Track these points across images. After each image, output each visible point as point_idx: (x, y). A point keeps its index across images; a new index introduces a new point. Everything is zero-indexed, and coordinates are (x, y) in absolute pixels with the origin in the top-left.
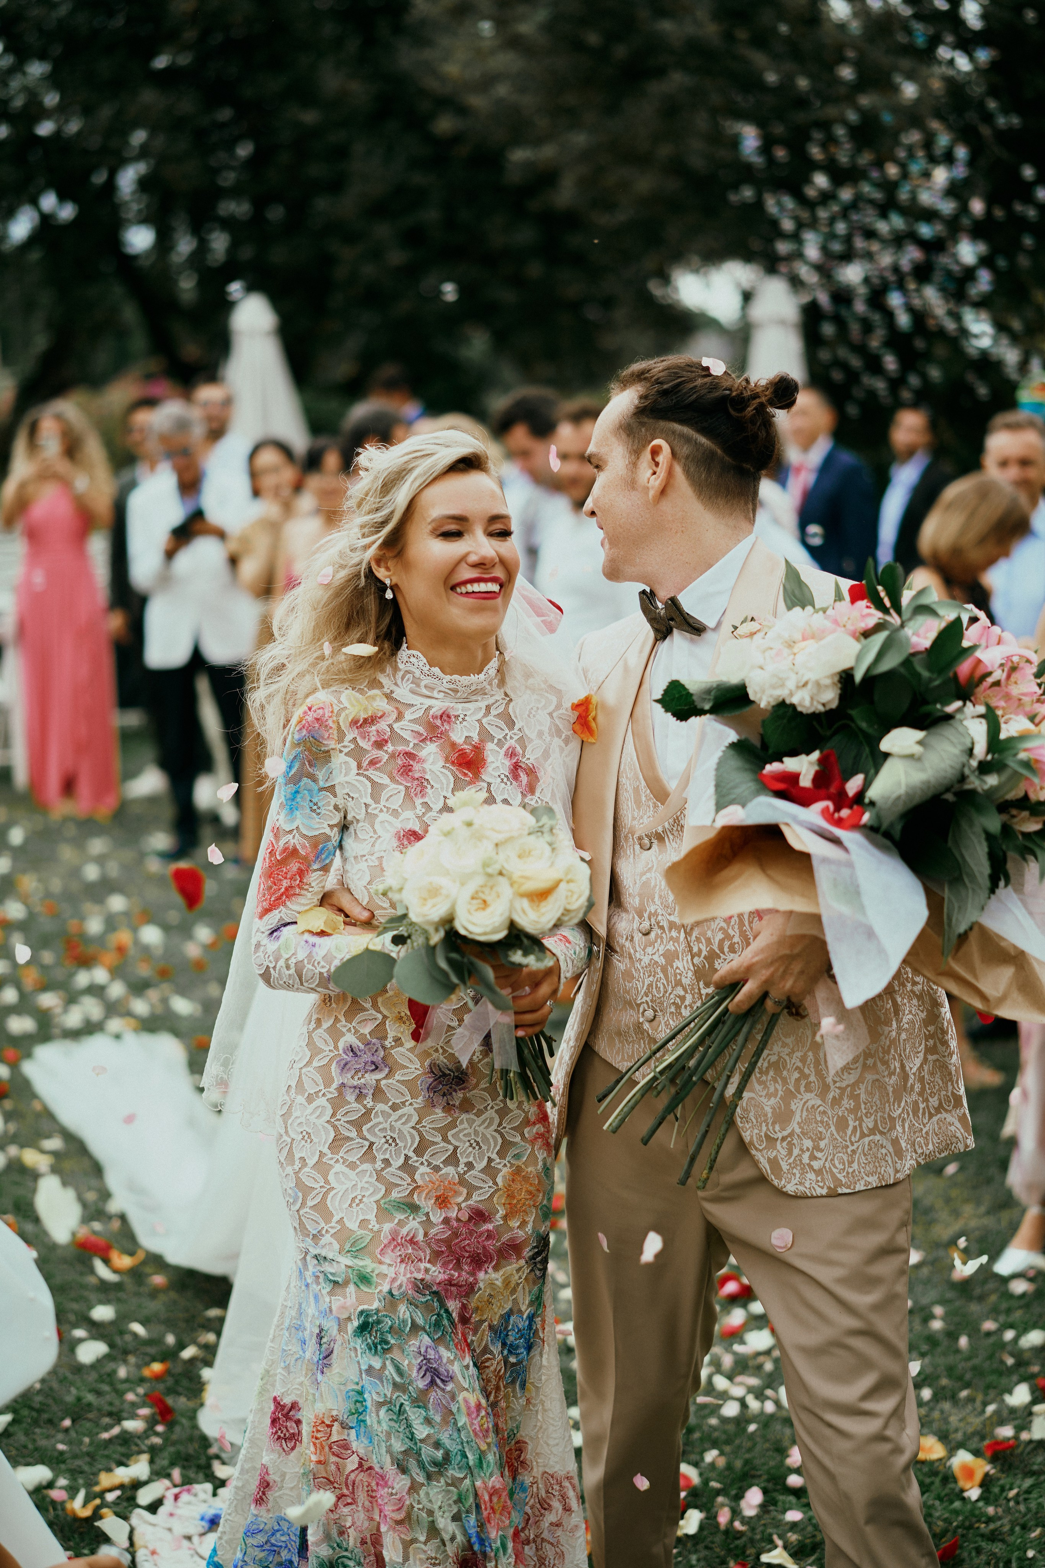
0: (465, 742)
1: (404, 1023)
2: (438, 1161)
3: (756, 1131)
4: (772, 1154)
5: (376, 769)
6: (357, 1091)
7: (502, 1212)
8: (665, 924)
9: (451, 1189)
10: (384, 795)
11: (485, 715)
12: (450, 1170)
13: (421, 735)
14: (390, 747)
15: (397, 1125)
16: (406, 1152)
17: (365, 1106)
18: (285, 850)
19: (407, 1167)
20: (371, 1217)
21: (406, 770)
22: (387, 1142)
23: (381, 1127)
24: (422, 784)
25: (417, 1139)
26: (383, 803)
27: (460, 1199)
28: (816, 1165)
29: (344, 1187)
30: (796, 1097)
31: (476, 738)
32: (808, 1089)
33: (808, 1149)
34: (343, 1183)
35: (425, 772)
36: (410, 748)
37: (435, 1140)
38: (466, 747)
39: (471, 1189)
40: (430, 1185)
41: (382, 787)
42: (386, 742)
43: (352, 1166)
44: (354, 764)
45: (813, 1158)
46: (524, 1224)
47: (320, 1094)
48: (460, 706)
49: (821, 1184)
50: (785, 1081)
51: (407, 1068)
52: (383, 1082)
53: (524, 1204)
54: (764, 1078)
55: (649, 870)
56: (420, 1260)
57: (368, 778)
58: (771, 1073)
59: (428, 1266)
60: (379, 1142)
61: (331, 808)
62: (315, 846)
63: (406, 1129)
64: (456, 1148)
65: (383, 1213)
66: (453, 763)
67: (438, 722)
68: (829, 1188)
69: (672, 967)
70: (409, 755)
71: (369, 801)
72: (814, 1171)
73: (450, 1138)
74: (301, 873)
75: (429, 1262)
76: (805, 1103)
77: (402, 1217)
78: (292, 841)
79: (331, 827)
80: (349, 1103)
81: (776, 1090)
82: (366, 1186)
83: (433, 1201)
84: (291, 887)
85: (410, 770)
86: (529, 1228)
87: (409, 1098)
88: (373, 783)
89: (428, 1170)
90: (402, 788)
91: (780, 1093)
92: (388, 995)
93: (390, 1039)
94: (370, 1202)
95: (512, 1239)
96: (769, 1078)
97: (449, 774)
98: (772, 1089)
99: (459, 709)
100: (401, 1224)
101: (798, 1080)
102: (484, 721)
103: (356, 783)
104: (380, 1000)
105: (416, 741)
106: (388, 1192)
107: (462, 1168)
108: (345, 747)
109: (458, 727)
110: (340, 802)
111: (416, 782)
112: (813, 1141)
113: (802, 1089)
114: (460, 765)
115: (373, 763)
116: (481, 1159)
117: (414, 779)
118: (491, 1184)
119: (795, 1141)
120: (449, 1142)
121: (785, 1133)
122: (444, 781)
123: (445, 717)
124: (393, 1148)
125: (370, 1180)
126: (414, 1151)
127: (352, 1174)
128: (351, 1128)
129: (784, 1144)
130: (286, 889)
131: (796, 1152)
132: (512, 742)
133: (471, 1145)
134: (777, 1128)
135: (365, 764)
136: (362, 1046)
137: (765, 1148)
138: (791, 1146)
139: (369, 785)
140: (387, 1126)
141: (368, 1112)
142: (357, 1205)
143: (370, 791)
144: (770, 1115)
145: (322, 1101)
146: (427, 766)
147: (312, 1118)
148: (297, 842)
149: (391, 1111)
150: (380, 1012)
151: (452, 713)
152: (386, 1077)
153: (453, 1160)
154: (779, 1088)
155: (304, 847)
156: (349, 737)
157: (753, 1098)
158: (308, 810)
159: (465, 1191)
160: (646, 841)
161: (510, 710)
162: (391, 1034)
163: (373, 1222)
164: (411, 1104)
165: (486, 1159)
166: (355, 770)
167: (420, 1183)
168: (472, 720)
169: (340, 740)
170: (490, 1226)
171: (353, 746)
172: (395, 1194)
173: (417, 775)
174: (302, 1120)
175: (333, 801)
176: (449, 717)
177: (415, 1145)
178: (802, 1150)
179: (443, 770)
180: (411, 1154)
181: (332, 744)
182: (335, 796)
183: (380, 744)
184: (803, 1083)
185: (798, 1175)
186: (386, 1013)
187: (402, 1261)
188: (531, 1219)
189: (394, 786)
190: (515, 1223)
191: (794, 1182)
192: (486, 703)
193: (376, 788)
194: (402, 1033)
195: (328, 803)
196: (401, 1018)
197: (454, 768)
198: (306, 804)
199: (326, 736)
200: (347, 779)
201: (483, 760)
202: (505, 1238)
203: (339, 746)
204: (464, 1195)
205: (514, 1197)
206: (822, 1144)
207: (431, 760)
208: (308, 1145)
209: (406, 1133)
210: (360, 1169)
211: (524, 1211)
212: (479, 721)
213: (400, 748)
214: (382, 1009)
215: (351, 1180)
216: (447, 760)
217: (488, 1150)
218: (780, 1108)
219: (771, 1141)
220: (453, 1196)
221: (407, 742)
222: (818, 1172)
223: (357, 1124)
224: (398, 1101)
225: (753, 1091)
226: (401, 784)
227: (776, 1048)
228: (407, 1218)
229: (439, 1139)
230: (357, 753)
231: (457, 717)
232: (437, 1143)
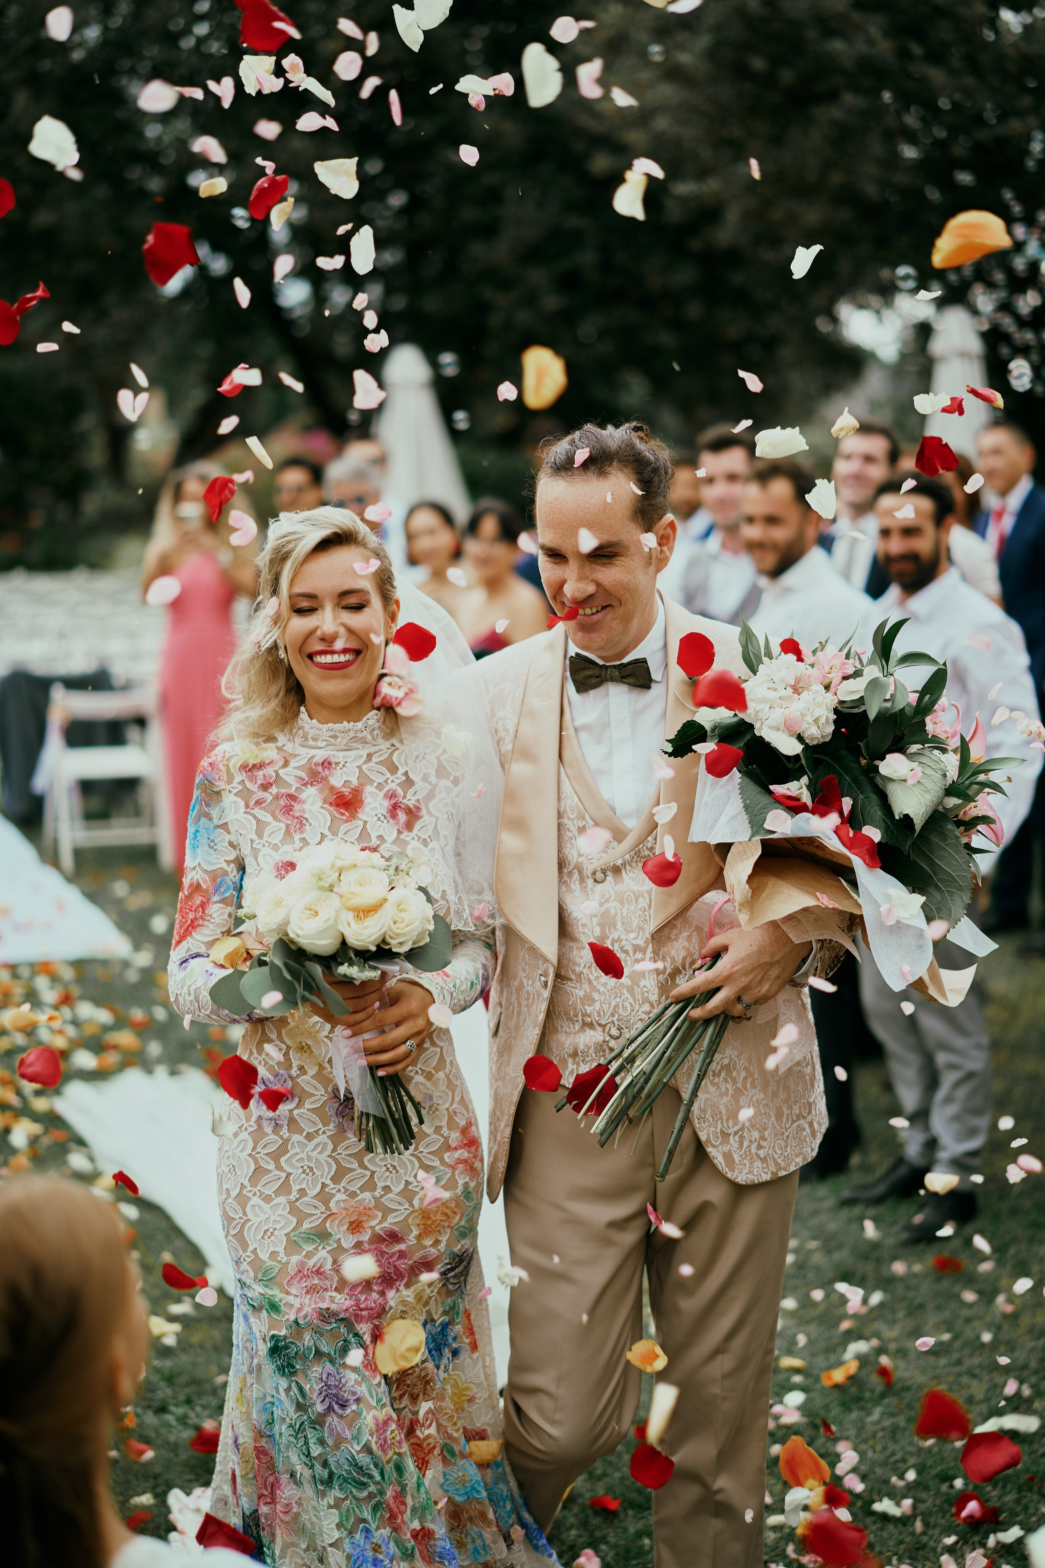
0: (344, 786)
1: (306, 1052)
2: (354, 1188)
3: (712, 1129)
4: (726, 1148)
5: (261, 809)
6: (273, 1123)
7: (415, 1232)
8: (629, 948)
9: (365, 1214)
10: (267, 832)
11: (366, 762)
12: (367, 1195)
13: (303, 779)
14: (274, 790)
15: (314, 1154)
16: (323, 1180)
17: (281, 1137)
18: (191, 885)
19: (324, 1197)
20: (281, 1249)
21: (288, 809)
22: (304, 1172)
23: (298, 1157)
24: (301, 822)
25: (334, 1167)
26: (265, 838)
27: (373, 1223)
28: (762, 1153)
29: (259, 1220)
30: (743, 1094)
31: (355, 782)
32: (753, 1086)
33: (756, 1140)
34: (258, 1216)
35: (304, 812)
36: (292, 791)
37: (352, 1166)
38: (344, 789)
39: (387, 1211)
40: (344, 1213)
41: (267, 824)
42: (271, 785)
43: (267, 1199)
44: (242, 804)
45: (760, 1147)
46: (437, 1242)
47: (243, 1129)
48: (341, 754)
49: (766, 1170)
50: (734, 1081)
51: (314, 1095)
52: (295, 1112)
53: (439, 1224)
54: (716, 1080)
55: (607, 901)
56: (326, 1290)
57: (255, 817)
58: (723, 1075)
59: (334, 1294)
60: (296, 1172)
61: (226, 844)
62: (214, 880)
63: (323, 1157)
64: (373, 1173)
65: (292, 1246)
66: (331, 804)
67: (320, 769)
68: (772, 1173)
69: (638, 986)
70: (292, 797)
71: (254, 837)
72: (761, 1159)
73: (366, 1163)
74: (203, 906)
75: (336, 1290)
76: (752, 1098)
77: (311, 1249)
78: (196, 877)
79: (228, 862)
80: (268, 1135)
81: (727, 1090)
82: (278, 1219)
83: (345, 1227)
84: (196, 919)
85: (291, 810)
86: (442, 1247)
87: (321, 1126)
88: (258, 821)
89: (344, 1197)
90: (283, 826)
91: (731, 1092)
92: (290, 1027)
93: (295, 1069)
94: (281, 1234)
95: (424, 1257)
96: (721, 1079)
97: (327, 813)
98: (723, 1089)
99: (340, 756)
100: (309, 1255)
101: (745, 1078)
102: (364, 767)
103: (244, 821)
104: (283, 1031)
105: (298, 785)
106: (299, 1223)
107: (378, 1192)
108: (234, 788)
109: (338, 771)
110: (233, 838)
111: (296, 820)
112: (760, 1132)
113: (748, 1086)
114: (338, 805)
115: (258, 803)
116: (399, 1183)
117: (294, 817)
118: (407, 1206)
119: (745, 1134)
120: (366, 1168)
121: (736, 1129)
122: (322, 820)
123: (326, 764)
124: (310, 1178)
125: (283, 1213)
126: (331, 1179)
127: (266, 1207)
128: (270, 1160)
129: (736, 1138)
130: (192, 921)
131: (746, 1144)
132: (394, 786)
133: (388, 1169)
134: (731, 1123)
135: (252, 804)
136: (272, 1078)
137: (720, 1144)
138: (742, 1138)
139: (254, 822)
140: (304, 1155)
141: (286, 1141)
142: (269, 1237)
143: (255, 827)
144: (724, 1112)
145: (244, 1135)
146: (306, 807)
147: (237, 1152)
148: (199, 878)
149: (306, 1142)
150: (284, 1043)
151: (333, 760)
152: (298, 1106)
153: (369, 1185)
154: (729, 1086)
155: (205, 881)
156: (238, 779)
157: (709, 1099)
158: (207, 847)
159: (380, 1214)
160: (600, 876)
161: (395, 758)
162: (295, 1064)
163: (282, 1255)
164: (324, 1132)
165: (403, 1182)
166: (243, 809)
167: (334, 1210)
168: (352, 767)
169: (230, 781)
170: (403, 1247)
171: (241, 788)
172: (306, 1225)
173: (297, 814)
174: (230, 1153)
175: (228, 838)
176: (330, 763)
177: (332, 1173)
178: (751, 1142)
179: (321, 810)
180: (328, 1182)
181: (221, 785)
182: (229, 833)
183: (265, 787)
184: (749, 1080)
185: (748, 1165)
186: (289, 1043)
187: (307, 1292)
188: (444, 1239)
189: (275, 823)
190: (428, 1242)
191: (745, 1172)
192: (368, 751)
193: (261, 826)
194: (304, 1062)
195: (223, 840)
196: (303, 1047)
197: (331, 809)
198: (205, 841)
199: (217, 777)
200: (236, 817)
201: (362, 801)
202: (417, 1257)
203: (228, 787)
204: (379, 1218)
205: (429, 1218)
206: (766, 1133)
207: (310, 801)
208: (233, 1178)
209: (323, 1162)
210: (274, 1202)
211: (439, 1231)
212: (359, 767)
213: (283, 791)
214: (286, 1040)
215: (266, 1213)
216: (325, 801)
217: (405, 1174)
218: (731, 1105)
219: (725, 1135)
220: (367, 1220)
221: (290, 786)
222: (764, 1160)
223: (276, 1156)
224: (311, 1131)
225: (708, 1092)
226: (283, 822)
227: (729, 1052)
228: (316, 1249)
229: (355, 1165)
230: (244, 794)
231: (337, 764)
232: (354, 1170)
